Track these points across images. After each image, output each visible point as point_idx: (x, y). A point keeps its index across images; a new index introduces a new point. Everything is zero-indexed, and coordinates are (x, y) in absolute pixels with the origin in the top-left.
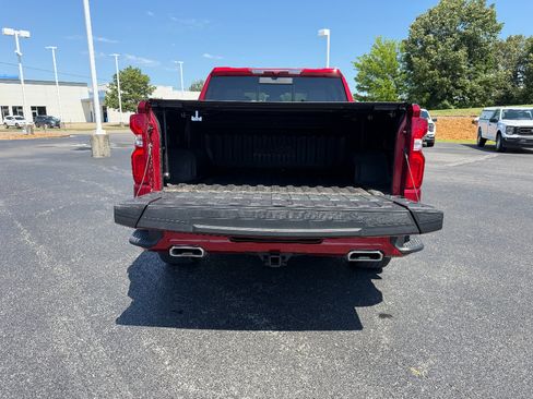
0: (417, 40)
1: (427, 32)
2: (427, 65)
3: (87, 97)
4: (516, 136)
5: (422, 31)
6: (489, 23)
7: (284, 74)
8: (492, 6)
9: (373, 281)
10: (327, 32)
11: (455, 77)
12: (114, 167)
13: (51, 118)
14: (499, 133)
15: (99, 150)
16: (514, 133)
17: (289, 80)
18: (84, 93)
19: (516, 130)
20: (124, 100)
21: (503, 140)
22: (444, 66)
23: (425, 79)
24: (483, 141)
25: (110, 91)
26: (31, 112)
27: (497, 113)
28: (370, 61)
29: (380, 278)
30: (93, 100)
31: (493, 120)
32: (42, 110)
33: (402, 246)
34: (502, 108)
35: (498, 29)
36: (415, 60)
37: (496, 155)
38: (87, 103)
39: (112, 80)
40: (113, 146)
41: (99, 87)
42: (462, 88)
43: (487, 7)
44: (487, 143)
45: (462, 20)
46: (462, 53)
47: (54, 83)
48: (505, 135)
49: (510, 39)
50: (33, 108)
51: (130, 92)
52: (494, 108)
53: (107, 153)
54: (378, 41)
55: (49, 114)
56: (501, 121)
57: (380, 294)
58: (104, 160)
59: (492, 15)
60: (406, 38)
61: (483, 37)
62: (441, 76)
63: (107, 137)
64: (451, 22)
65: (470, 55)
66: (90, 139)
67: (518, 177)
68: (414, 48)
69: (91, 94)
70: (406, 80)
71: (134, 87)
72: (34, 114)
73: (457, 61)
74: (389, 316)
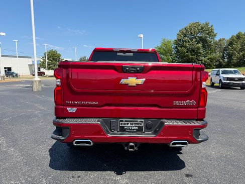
0: (180, 40)
1: (185, 36)
2: (185, 50)
3: (31, 63)
4: (228, 82)
5: (183, 36)
6: (211, 33)
7: (129, 52)
8: (212, 26)
9: (178, 155)
10: (142, 36)
11: (198, 56)
12: (43, 96)
13: (13, 73)
14: (220, 80)
15: (36, 88)
16: (227, 80)
17: (132, 54)
18: (30, 61)
19: (228, 79)
20: (49, 65)
21: (222, 83)
22: (193, 50)
23: (185, 56)
24: (213, 84)
25: (42, 60)
26: (4, 70)
27: (218, 71)
28: (160, 49)
29: (181, 153)
30: (34, 65)
31: (217, 75)
32: (9, 69)
33: (198, 138)
34: (221, 69)
35: (215, 36)
36: (180, 48)
37: (220, 90)
38: (31, 66)
39: (43, 56)
40: (43, 85)
41: (37, 59)
42: (201, 60)
43: (210, 26)
44: (215, 85)
45: (199, 32)
46: (200, 45)
47: (16, 57)
48: (223, 81)
49: (220, 40)
50: (5, 68)
51: (52, 61)
52: (218, 69)
53: (40, 89)
54: (164, 40)
55: (12, 71)
56: (221, 75)
57: (183, 162)
58: (38, 92)
59: (212, 29)
60: (176, 39)
61: (209, 39)
62: (192, 55)
63: (40, 82)
64: (195, 32)
65: (204, 46)
66: (32, 82)
67: (232, 100)
68: (179, 43)
69: (33, 62)
70: (176, 57)
71: (54, 59)
72: (6, 71)
73: (199, 48)
74: (191, 176)
